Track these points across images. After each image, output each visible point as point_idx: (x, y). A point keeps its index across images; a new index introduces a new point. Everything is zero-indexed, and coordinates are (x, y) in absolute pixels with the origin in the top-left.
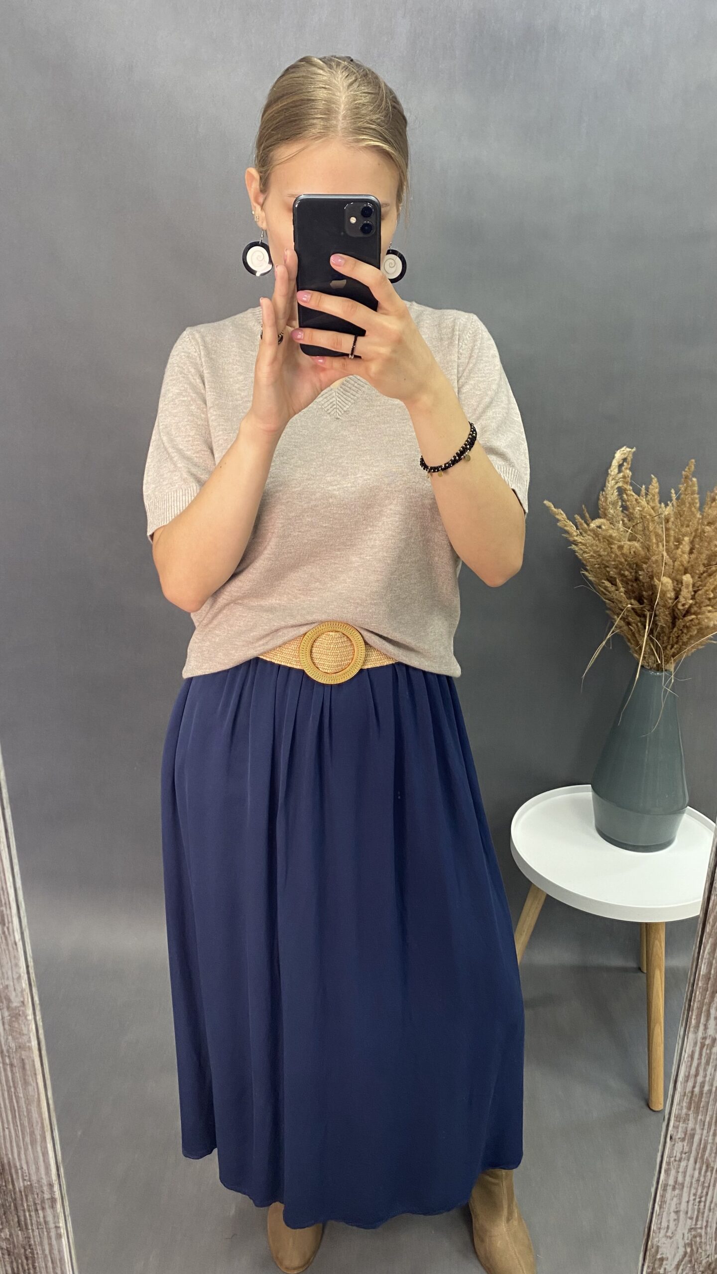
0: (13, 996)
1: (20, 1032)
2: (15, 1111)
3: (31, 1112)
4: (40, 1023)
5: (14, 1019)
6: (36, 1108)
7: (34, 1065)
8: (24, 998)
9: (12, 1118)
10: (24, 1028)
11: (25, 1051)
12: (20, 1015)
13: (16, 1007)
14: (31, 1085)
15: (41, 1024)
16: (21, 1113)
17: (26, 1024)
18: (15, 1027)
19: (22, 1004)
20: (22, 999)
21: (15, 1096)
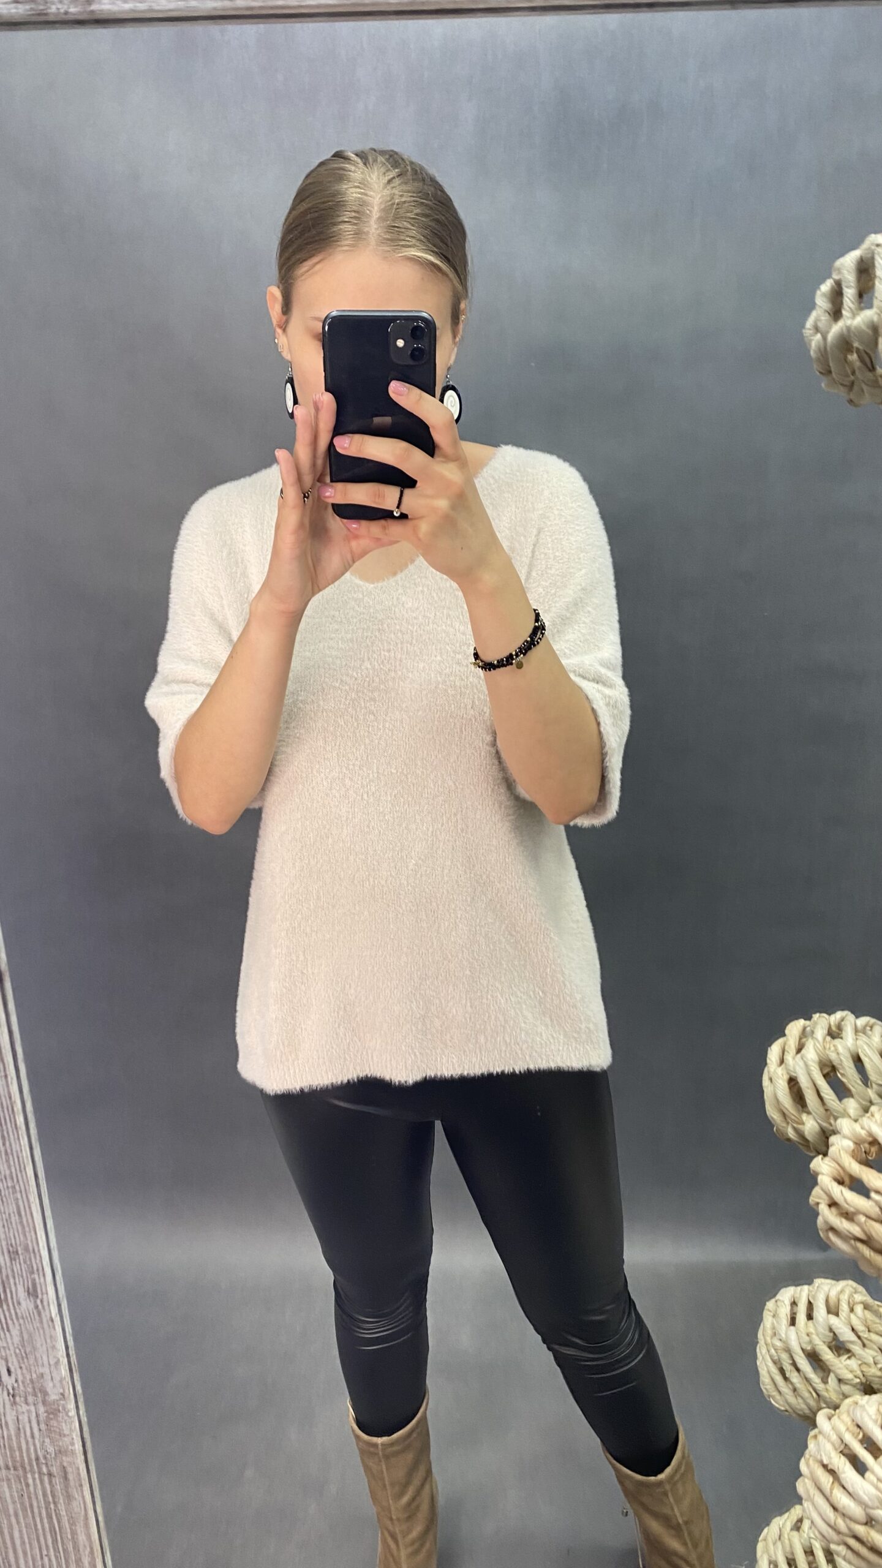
0: (49, 1386)
1: (60, 1433)
2: (56, 1533)
3: (77, 1534)
4: (84, 1419)
5: (51, 1416)
6: (82, 1529)
7: (79, 1474)
8: (64, 1390)
9: (53, 1543)
10: (64, 1428)
11: (66, 1456)
12: (59, 1411)
13: (54, 1400)
14: (76, 1499)
15: (86, 1419)
16: (64, 1536)
17: (67, 1421)
18: (53, 1426)
19: (62, 1397)
20: (61, 1391)
21: (56, 1515)
